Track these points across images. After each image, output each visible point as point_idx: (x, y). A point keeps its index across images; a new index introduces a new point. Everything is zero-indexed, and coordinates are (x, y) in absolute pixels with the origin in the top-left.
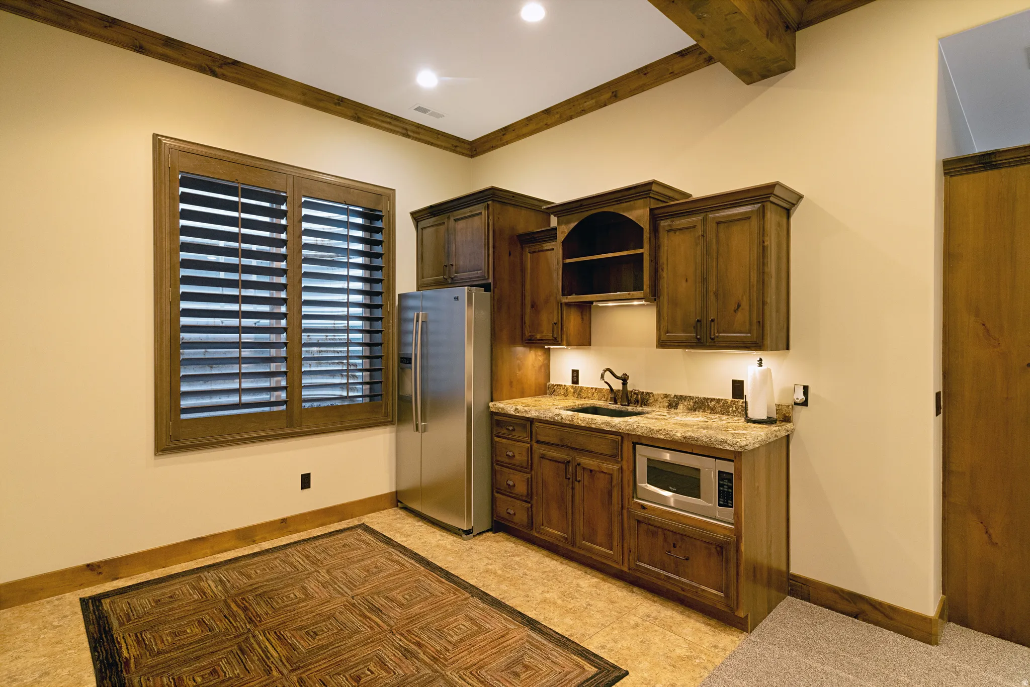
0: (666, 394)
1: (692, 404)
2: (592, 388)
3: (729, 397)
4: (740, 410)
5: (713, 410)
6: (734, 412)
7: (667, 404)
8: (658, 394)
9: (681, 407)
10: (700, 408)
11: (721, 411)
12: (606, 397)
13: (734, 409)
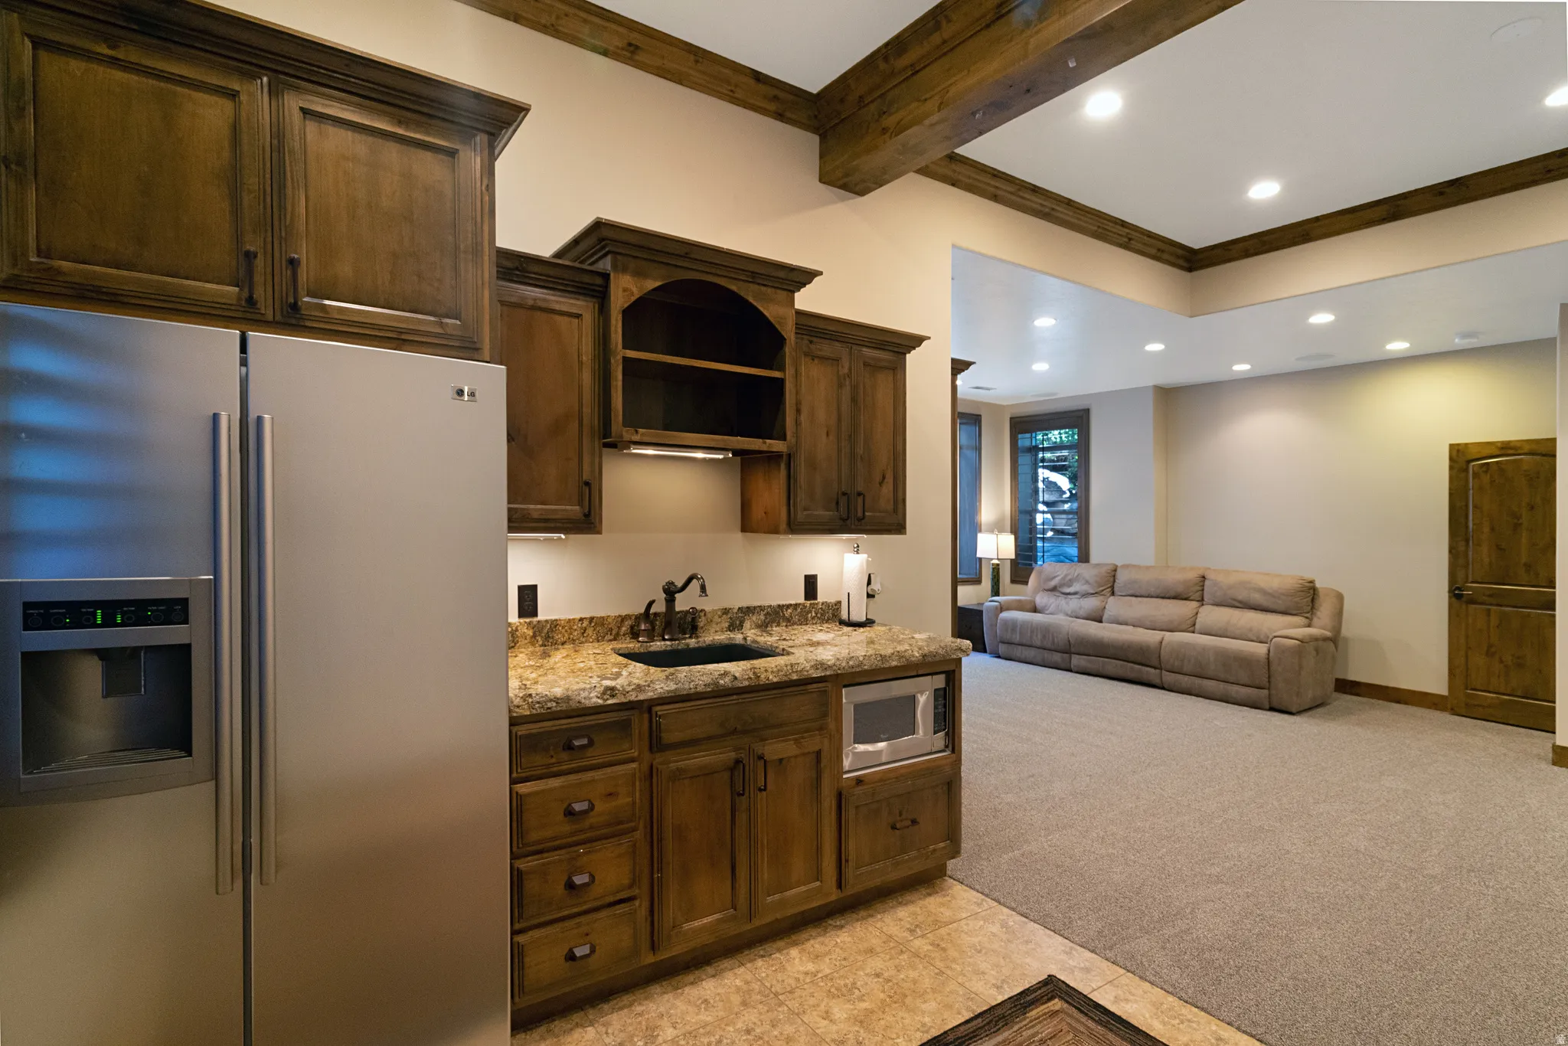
0: (726, 609)
1: (763, 617)
2: (581, 620)
3: (801, 599)
4: (819, 615)
5: (789, 622)
6: (813, 618)
7: (727, 625)
8: (714, 611)
9: (747, 624)
10: (773, 621)
11: (799, 620)
12: (614, 632)
13: (814, 614)
